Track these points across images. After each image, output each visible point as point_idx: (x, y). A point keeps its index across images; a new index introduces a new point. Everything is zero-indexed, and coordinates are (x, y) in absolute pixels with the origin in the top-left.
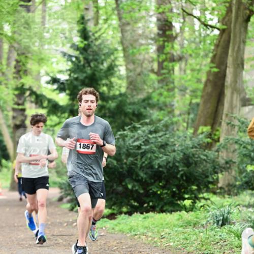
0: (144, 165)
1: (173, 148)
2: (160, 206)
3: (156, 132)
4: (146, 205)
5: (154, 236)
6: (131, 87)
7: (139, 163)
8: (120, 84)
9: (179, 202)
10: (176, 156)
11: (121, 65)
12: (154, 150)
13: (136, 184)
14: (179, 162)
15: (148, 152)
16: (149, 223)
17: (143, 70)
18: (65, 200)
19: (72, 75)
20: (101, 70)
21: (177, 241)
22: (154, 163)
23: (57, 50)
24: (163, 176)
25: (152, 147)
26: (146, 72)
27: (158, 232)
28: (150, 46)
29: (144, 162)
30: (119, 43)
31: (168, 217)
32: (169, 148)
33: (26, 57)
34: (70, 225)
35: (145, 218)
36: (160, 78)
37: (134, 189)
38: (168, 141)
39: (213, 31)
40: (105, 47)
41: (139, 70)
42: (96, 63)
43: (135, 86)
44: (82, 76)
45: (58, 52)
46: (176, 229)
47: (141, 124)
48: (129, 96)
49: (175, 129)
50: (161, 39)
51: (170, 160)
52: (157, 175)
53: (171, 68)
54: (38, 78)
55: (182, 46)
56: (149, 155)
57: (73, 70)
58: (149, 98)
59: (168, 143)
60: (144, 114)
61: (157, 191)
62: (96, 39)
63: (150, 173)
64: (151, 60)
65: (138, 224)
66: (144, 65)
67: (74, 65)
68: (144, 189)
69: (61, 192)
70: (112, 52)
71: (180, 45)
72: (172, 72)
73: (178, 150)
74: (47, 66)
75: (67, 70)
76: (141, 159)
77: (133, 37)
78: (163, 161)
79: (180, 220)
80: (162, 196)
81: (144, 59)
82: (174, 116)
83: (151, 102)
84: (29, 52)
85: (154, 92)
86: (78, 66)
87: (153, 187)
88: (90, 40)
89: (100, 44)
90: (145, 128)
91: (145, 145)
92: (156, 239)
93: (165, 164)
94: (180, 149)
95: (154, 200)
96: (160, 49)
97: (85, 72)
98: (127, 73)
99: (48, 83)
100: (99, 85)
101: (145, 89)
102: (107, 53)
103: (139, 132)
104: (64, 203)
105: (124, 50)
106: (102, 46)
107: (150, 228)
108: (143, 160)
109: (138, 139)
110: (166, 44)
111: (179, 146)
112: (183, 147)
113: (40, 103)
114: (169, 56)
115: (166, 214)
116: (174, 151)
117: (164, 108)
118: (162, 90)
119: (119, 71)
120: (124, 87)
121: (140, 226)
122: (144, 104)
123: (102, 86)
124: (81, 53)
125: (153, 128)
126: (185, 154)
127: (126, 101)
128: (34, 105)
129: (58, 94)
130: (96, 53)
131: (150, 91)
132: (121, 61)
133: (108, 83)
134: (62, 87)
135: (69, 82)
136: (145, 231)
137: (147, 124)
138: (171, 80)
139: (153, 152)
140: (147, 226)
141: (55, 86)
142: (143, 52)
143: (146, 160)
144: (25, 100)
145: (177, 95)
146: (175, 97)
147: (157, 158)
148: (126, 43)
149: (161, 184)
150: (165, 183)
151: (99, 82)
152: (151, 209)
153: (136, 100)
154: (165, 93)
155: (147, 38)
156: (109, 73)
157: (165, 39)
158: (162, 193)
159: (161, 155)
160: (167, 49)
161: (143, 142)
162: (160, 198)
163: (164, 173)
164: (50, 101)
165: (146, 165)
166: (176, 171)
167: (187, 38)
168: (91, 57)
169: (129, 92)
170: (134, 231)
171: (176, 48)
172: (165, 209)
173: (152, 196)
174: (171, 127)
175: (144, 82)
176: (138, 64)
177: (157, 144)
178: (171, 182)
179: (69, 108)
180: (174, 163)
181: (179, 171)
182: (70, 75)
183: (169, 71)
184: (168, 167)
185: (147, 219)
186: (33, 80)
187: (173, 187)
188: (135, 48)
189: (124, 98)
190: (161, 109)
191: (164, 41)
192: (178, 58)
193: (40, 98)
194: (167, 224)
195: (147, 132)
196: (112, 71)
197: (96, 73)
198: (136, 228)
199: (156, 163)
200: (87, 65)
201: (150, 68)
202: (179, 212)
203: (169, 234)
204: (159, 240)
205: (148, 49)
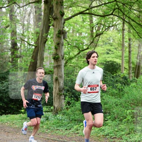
0: (6, 96)
2: (13, 112)
4: (7, 112)
7: (4, 96)
9: (20, 110)
13: (3, 103)
17: (6, 61)
21: (19, 125)
24: (14, 101)
27: (12, 122)
28: (9, 52)
31: (16, 116)
35: (7, 116)
36: (12, 64)
37: (3, 106)
39: (32, 47)
41: (4, 61)
43: (3, 67)
46: (19, 120)
47: (5, 81)
48: (1, 71)
50: (13, 49)
52: (11, 101)
53: (16, 60)
55: (21, 52)
58: (8, 71)
60: (6, 77)
61: (11, 106)
63: (9, 99)
64: (9, 57)
66: (7, 59)
68: (7, 106)
72: (17, 62)
76: (5, 94)
77: (2, 49)
79: (20, 117)
81: (6, 57)
83: (9, 73)
85: (10, 69)
91: (7, 89)
92: (11, 124)
95: (10, 110)
96: (13, 53)
101: (7, 68)
103: (5, 84)
108: (6, 95)
109: (4, 87)
110: (15, 51)
114: (16, 56)
118: (13, 69)
121: (5, 119)
122: (6, 74)
131: (9, 69)
136: (7, 121)
137: (7, 81)
138: (17, 64)
140: (8, 119)
142: (6, 54)
145: (19, 70)
149: (13, 104)
152: (9, 113)
153: (3, 72)
154: (15, 70)
155: (7, 49)
157: (14, 49)
158: (13, 107)
160: (15, 53)
161: (6, 88)
162: (12, 109)
167: (23, 49)
170: (3, 121)
171: (18, 53)
172: (14, 113)
173: (9, 108)
175: (7, 66)
176: (4, 58)
178: (17, 103)
183: (16, 62)
187: (17, 105)
188: (3, 53)
191: (14, 50)
192: (19, 56)
194: (15, 119)
195: (8, 84)
201: (8, 60)
202: (20, 114)
203: (16, 122)
205: (8, 53)
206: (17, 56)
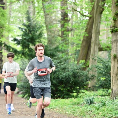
0: (55, 77)
1: (68, 70)
2: (62, 96)
3: (60, 62)
4: (56, 95)
5: (59, 109)
6: (50, 42)
7: (53, 77)
8: (45, 41)
9: (71, 94)
10: (70, 73)
11: (45, 33)
12: (60, 71)
14: (71, 76)
15: (57, 72)
16: (57, 103)
18: (20, 93)
19: (23, 37)
20: (36, 35)
21: (70, 111)
22: (60, 76)
23: (16, 26)
24: (64, 82)
25: (59, 69)
26: (56, 36)
27: (62, 107)
29: (55, 76)
30: (44, 23)
31: (66, 101)
32: (66, 70)
33: (3, 29)
34: (22, 104)
35: (56, 101)
36: (63, 38)
38: (66, 66)
39: (86, 17)
40: (38, 25)
41: (53, 35)
42: (34, 32)
43: (51, 42)
44: (28, 38)
45: (17, 27)
46: (70, 106)
47: (54, 59)
48: (49, 47)
49: (69, 61)
50: (63, 21)
51: (67, 75)
52: (61, 82)
53: (67, 34)
54: (8, 38)
55: (72, 24)
56: (57, 73)
57: (24, 35)
58: (57, 47)
59: (66, 67)
60: (55, 55)
61: (61, 89)
62: (34, 21)
63: (58, 81)
64: (58, 30)
65: (52, 104)
66: (55, 33)
67: (24, 33)
68: (55, 88)
69: (18, 90)
70: (41, 27)
71: (71, 24)
72: (68, 36)
73: (70, 71)
74: (12, 33)
75: (21, 35)
76: (54, 75)
77: (50, 20)
78: (63, 76)
79: (72, 102)
80: (63, 91)
81: (55, 30)
82: (68, 56)
83: (58, 49)
84: (4, 27)
85: (59, 45)
86: (26, 33)
87: (59, 87)
88: (31, 22)
89: (36, 24)
90: (55, 61)
92: (60, 111)
93: (65, 77)
94: (71, 70)
95: (60, 93)
96: (63, 26)
97: (29, 36)
98: (48, 37)
99: (12, 41)
100: (35, 42)
101: (55, 44)
102: (39, 27)
104: (19, 94)
105: (46, 26)
106: (37, 24)
107: (58, 105)
108: (55, 75)
110: (65, 23)
111: (71, 69)
112: (73, 69)
113: (8, 50)
114: (66, 29)
115: (65, 99)
116: (69, 71)
117: (64, 52)
118: (63, 44)
119: (44, 35)
120: (46, 42)
122: (55, 50)
123: (36, 42)
124: (27, 28)
125: (60, 61)
126: (73, 72)
127: (47, 49)
128: (6, 51)
129: (17, 46)
130: (34, 28)
131: (58, 44)
132: (45, 31)
133: (39, 41)
134: (19, 43)
135: (22, 40)
136: (56, 107)
137: (56, 59)
138: (67, 39)
139: (59, 72)
140: (57, 104)
141: (16, 42)
142: (55, 27)
143: (56, 75)
144: (2, 48)
146: (69, 47)
147: (61, 74)
148: (47, 23)
149: (63, 86)
150: (64, 85)
151: (35, 41)
152: (59, 97)
153: (52, 49)
154: (65, 45)
155: (56, 21)
156: (39, 36)
157: (65, 21)
158: (63, 90)
159: (63, 73)
160: (66, 26)
162: (62, 92)
163: (64, 81)
164: (13, 49)
165: (56, 77)
166: (69, 80)
167: (74, 21)
168: (31, 29)
169: (49, 45)
170: (51, 107)
171: (69, 25)
172: (64, 97)
173: (59, 91)
174: (67, 61)
175: (56, 41)
176: (53, 32)
177: (61, 68)
178: (67, 85)
179: (22, 52)
180: (69, 77)
181: (71, 80)
182: (22, 37)
183: (66, 36)
184: (66, 78)
185: (56, 102)
186: (6, 40)
187: (68, 87)
188: (51, 25)
189: (46, 48)
190: (63, 52)
191: (64, 22)
192: (71, 30)
193: (9, 48)
194: (65, 104)
195: (56, 62)
196: (41, 36)
197: (34, 36)
198: (52, 105)
199: (60, 77)
200: (30, 33)
201: (58, 34)
202: (71, 98)
203: (67, 108)
204: (62, 111)
205: (57, 26)
206: (68, 29)
